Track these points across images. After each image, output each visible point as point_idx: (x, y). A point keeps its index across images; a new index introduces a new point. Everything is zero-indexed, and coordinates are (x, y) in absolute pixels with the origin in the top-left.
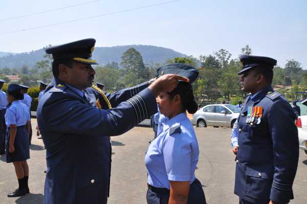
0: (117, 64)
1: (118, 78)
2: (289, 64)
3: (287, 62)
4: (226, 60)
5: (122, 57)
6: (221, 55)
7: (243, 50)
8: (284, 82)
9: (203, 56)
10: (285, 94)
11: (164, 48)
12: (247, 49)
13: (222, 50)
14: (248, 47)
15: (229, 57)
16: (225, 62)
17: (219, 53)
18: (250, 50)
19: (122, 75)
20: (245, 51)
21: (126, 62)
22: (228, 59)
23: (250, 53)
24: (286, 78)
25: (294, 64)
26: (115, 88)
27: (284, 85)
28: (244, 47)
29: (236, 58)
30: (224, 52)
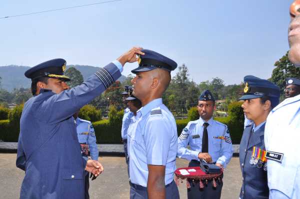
10: (219, 107)
12: (184, 68)
18: (186, 68)
20: (182, 70)
23: (186, 71)
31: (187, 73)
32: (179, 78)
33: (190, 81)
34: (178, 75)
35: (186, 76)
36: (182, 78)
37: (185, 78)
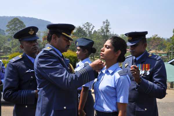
0: (3, 31)
1: (4, 43)
4: (90, 30)
5: (7, 26)
6: (87, 27)
7: (104, 23)
11: (44, 21)
12: (107, 22)
13: (88, 23)
14: (107, 20)
15: (93, 28)
16: (90, 32)
17: (85, 25)
18: (109, 23)
19: (9, 40)
20: (105, 24)
21: (11, 30)
22: (92, 30)
23: (109, 25)
26: (2, 51)
28: (105, 21)
29: (99, 29)
30: (89, 24)
31: (109, 27)
32: (103, 30)
33: (112, 33)
34: (102, 28)
35: (109, 29)
36: (105, 30)
37: (108, 31)
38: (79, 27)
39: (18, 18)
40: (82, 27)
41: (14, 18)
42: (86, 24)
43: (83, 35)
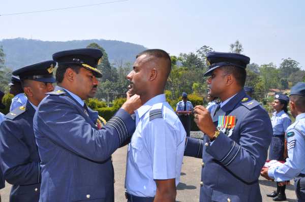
2: (284, 64)
3: (283, 61)
7: (232, 46)
8: (280, 85)
9: (183, 53)
12: (237, 46)
13: (205, 46)
14: (238, 42)
18: (240, 46)
20: (235, 48)
23: (240, 50)
24: (282, 81)
25: (291, 63)
27: (280, 89)
28: (234, 43)
30: (207, 48)
38: (192, 53)
39: (96, 43)
40: (196, 53)
41: (92, 43)
42: (201, 48)
43: (198, 67)
